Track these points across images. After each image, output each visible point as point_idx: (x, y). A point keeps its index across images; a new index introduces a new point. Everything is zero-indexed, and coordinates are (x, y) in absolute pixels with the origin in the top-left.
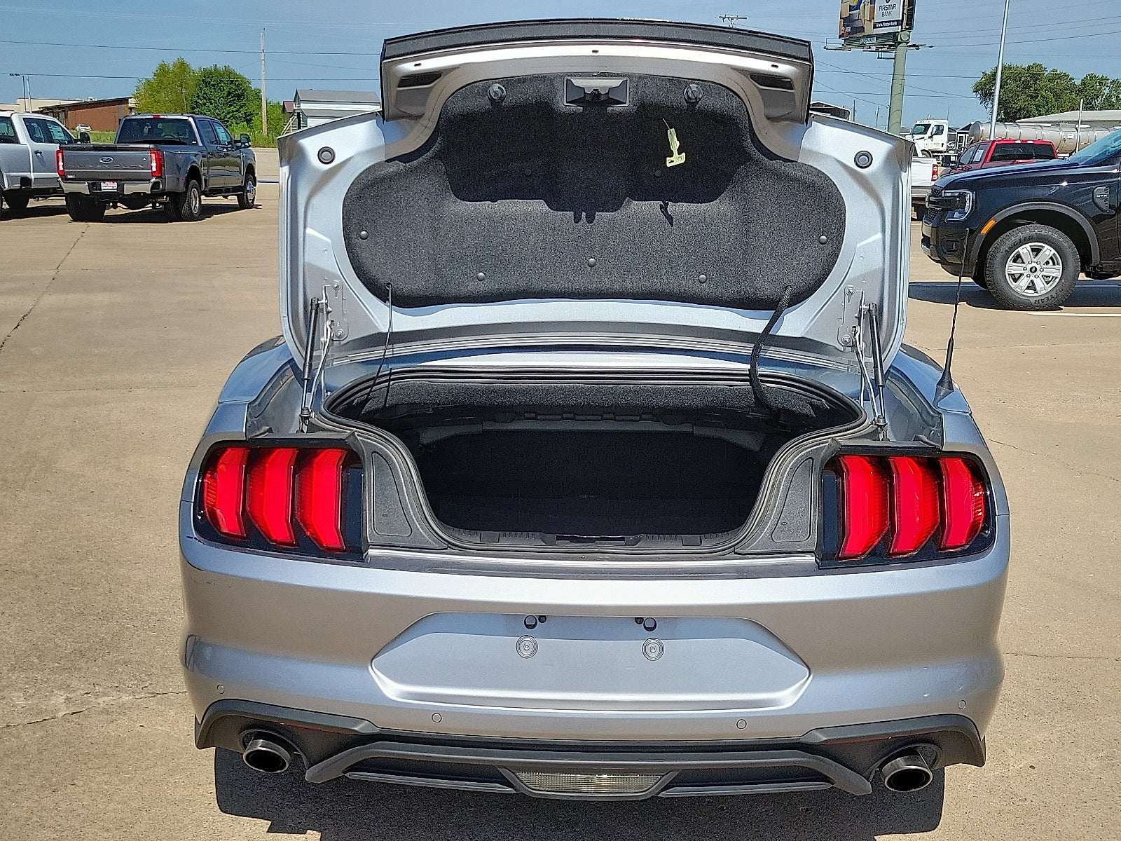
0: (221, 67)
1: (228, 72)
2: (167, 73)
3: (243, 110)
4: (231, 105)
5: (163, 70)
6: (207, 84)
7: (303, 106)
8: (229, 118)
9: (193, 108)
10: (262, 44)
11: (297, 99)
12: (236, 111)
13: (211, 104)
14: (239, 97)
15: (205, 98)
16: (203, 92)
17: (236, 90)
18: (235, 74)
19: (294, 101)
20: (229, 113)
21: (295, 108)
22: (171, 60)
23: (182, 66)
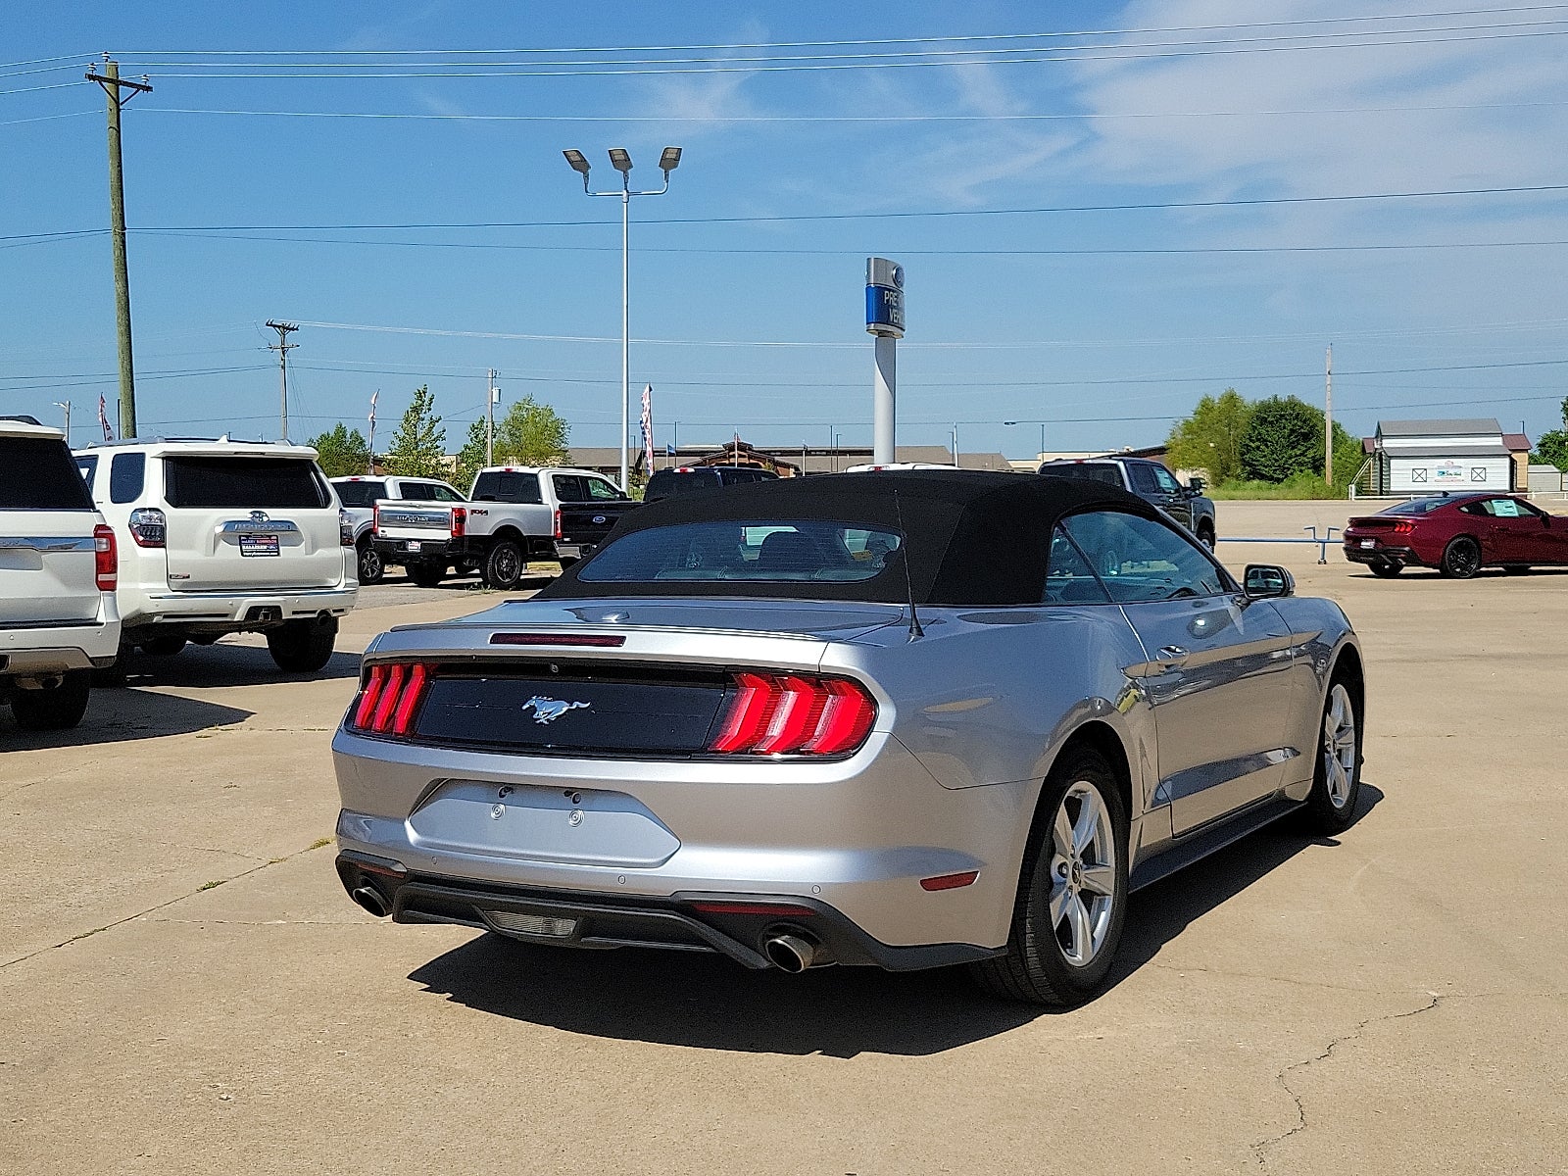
0: (1283, 398)
1: (1293, 404)
2: (1211, 409)
3: (1311, 453)
4: (1293, 448)
5: (1206, 407)
6: (1263, 421)
7: (1387, 443)
8: (1291, 465)
9: (1242, 454)
10: (1329, 363)
11: (1379, 435)
12: (1301, 455)
13: (1267, 447)
14: (1306, 437)
15: (1258, 440)
16: (1257, 432)
17: (1302, 427)
18: (1302, 406)
19: (1376, 437)
20: (1290, 458)
21: (1376, 446)
22: (1216, 394)
23: (1231, 399)
